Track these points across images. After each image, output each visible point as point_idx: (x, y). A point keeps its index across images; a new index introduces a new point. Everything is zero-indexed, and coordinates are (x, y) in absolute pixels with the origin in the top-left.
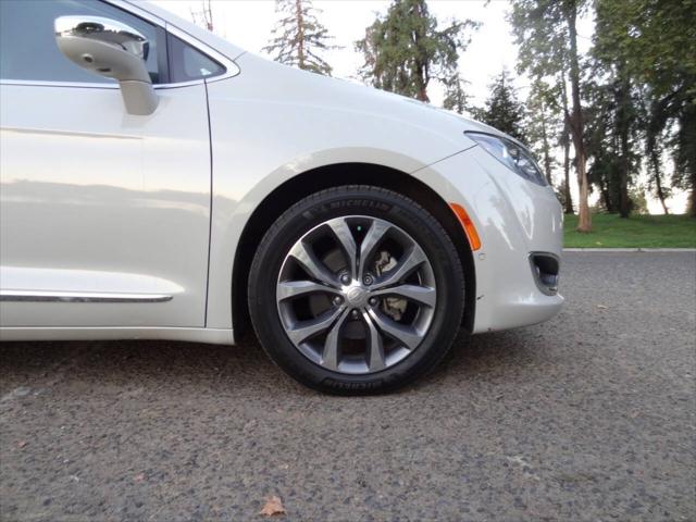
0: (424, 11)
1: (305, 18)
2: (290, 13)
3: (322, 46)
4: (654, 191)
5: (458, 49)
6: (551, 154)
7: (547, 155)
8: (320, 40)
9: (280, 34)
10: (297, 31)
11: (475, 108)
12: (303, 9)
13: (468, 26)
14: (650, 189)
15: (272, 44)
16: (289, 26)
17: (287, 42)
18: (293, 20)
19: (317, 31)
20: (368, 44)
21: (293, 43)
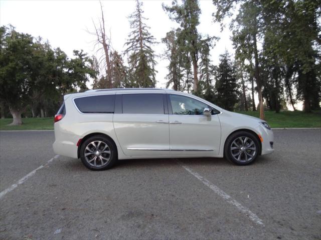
0: (196, 32)
1: (143, 31)
2: (137, 29)
3: (150, 42)
4: (289, 101)
5: (210, 47)
6: (245, 85)
7: (243, 85)
8: (149, 40)
9: (132, 37)
10: (139, 36)
11: (213, 66)
12: (142, 27)
13: (214, 39)
14: (287, 100)
15: (129, 41)
16: (136, 34)
17: (135, 40)
18: (138, 32)
19: (149, 36)
20: (168, 40)
21: (137, 41)
